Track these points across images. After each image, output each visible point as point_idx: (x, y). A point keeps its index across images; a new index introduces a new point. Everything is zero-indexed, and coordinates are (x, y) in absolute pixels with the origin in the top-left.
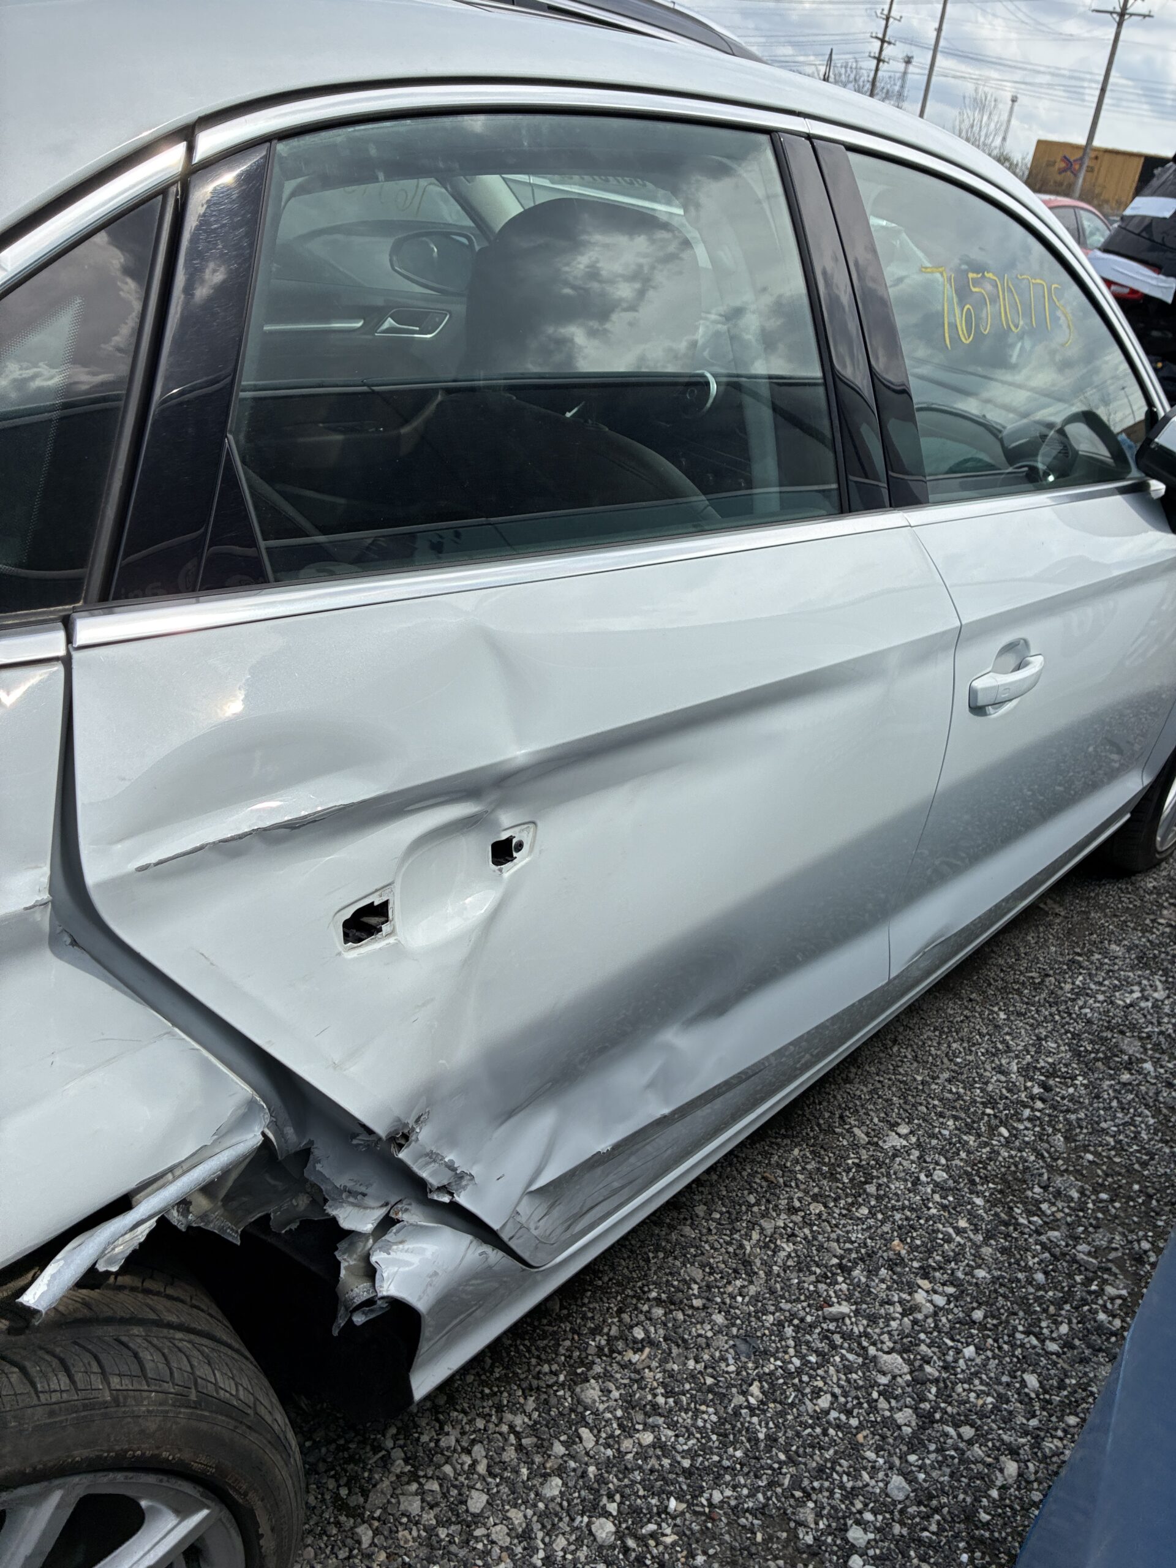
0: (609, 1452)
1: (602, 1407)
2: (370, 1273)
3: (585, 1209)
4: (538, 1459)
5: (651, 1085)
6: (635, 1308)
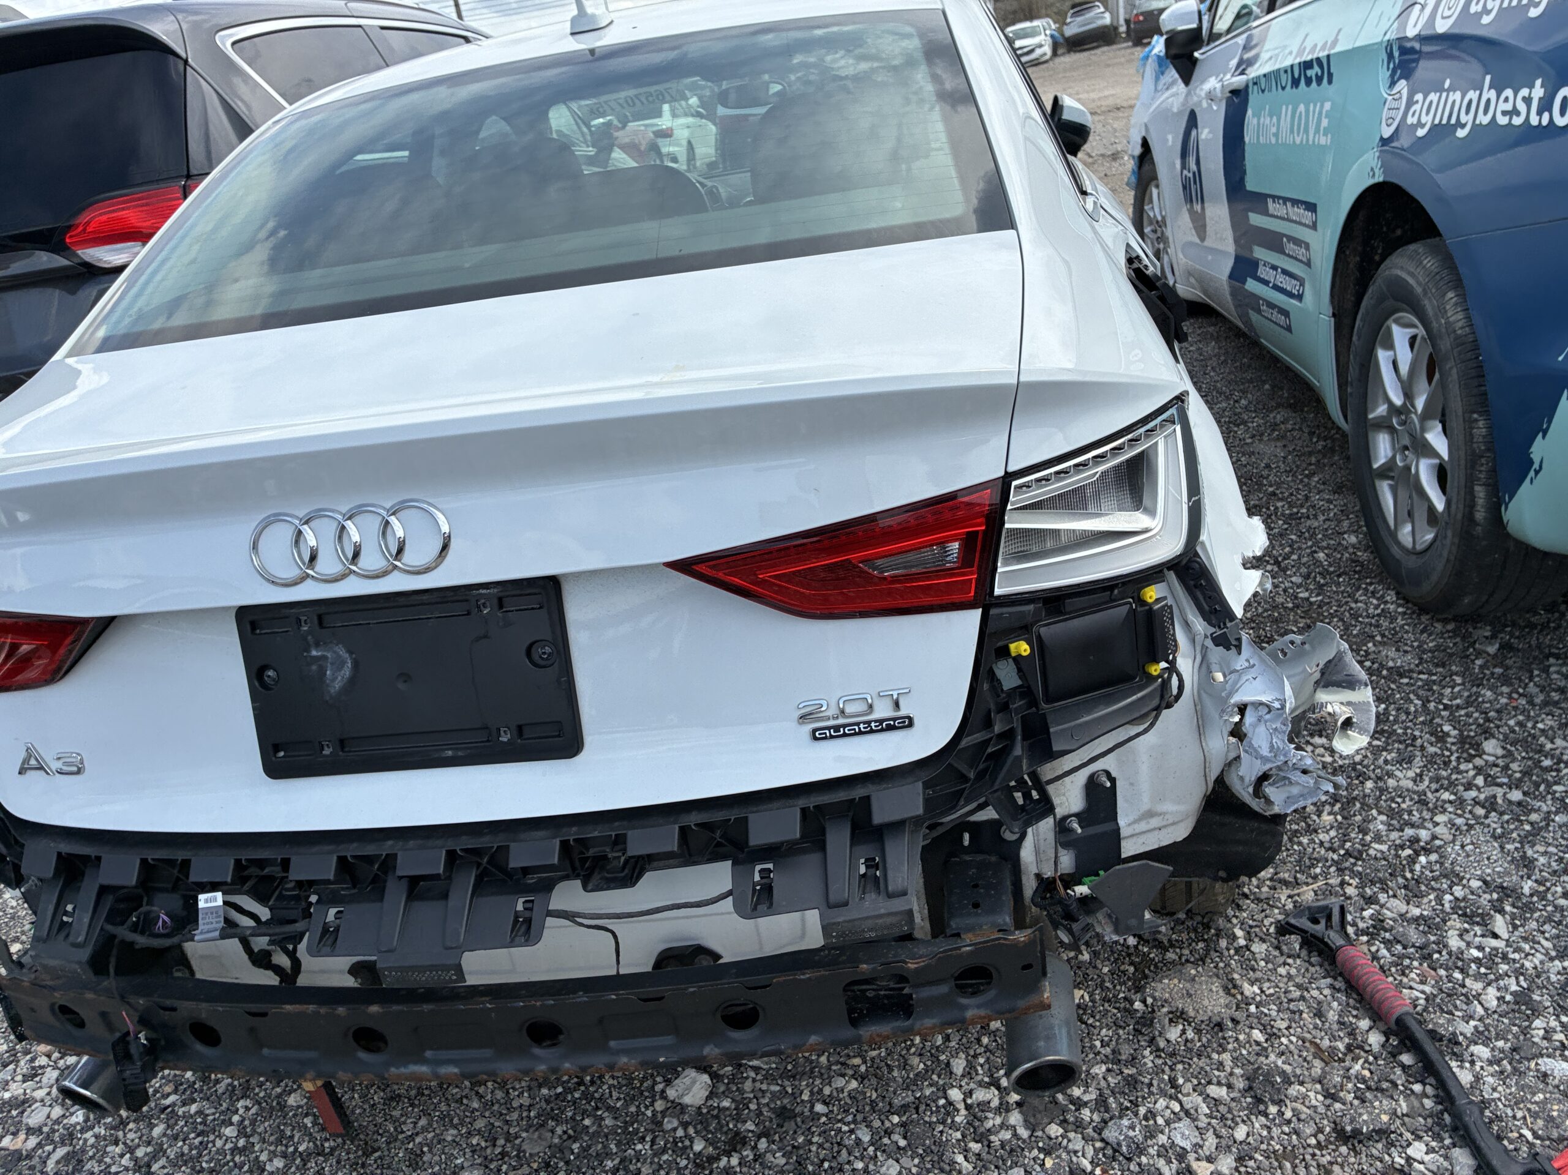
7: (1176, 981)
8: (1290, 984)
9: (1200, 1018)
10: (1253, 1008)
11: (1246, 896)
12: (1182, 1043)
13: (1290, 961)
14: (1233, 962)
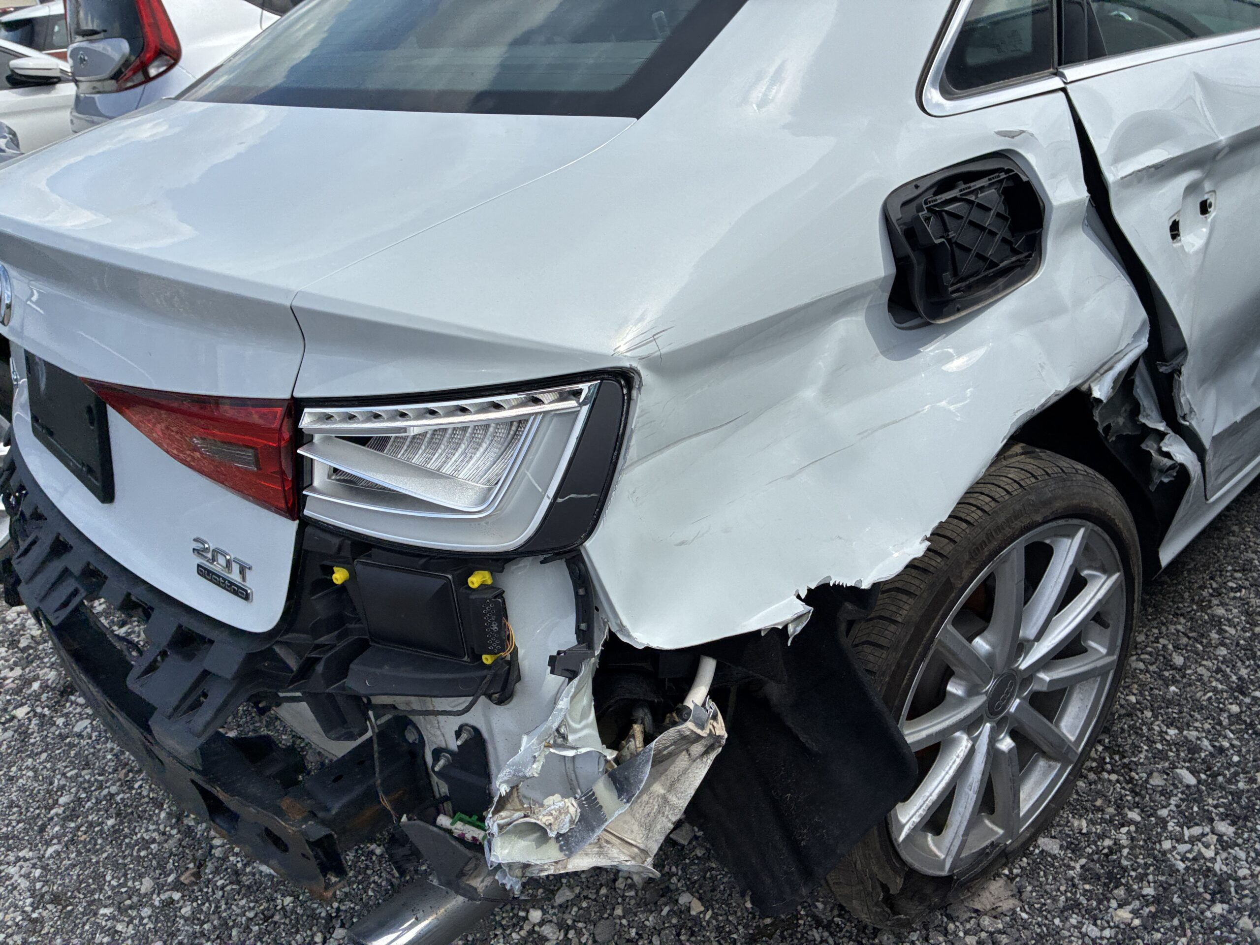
0: (1248, 634)
1: (1230, 617)
2: (1168, 455)
4: (1205, 641)
5: (1254, 384)
6: (1221, 575)
11: (946, 933)
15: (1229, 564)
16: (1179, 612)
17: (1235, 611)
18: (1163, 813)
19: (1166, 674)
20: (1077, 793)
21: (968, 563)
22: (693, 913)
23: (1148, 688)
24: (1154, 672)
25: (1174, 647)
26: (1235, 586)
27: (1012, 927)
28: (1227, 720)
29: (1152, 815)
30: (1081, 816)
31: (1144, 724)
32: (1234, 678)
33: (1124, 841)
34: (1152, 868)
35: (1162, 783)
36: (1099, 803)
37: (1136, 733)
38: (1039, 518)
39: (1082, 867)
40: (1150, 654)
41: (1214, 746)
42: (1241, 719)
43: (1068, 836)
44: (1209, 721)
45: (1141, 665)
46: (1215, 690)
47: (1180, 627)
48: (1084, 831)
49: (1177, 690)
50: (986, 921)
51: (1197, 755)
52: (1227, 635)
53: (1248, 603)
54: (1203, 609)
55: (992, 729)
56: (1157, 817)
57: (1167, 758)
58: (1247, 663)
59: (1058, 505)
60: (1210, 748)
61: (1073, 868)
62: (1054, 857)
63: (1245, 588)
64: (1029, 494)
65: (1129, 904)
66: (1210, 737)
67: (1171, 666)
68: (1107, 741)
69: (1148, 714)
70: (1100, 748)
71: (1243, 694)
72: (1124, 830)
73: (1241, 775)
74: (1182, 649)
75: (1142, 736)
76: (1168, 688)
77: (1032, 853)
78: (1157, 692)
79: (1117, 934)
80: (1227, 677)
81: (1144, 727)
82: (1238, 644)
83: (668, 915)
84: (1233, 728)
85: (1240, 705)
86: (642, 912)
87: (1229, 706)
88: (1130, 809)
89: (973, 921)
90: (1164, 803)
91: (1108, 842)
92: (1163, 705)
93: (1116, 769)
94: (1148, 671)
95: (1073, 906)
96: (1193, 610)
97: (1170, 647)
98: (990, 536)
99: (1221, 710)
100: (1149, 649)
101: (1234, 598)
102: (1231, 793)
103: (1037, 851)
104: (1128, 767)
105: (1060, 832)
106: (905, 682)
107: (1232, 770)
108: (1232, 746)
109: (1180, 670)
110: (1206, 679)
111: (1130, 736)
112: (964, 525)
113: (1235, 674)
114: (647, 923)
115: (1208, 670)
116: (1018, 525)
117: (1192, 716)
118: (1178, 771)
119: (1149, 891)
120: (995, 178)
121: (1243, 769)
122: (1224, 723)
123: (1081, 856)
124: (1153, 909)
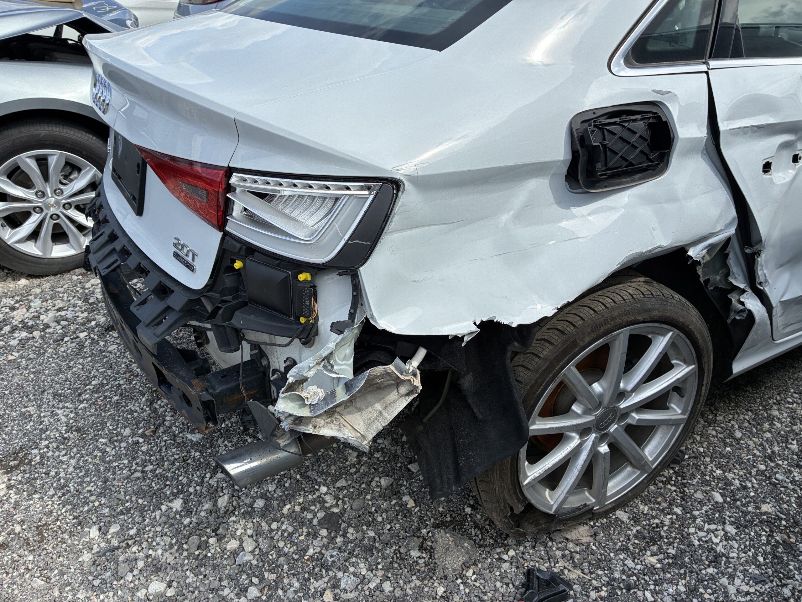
0: (788, 429)
1: (781, 417)
2: (743, 303)
3: (789, 323)
4: (759, 427)
6: (785, 394)
7: (451, 539)
8: (492, 592)
9: (436, 561)
10: (459, 581)
11: (546, 546)
12: (413, 560)
13: (511, 586)
14: (489, 560)
15: (792, 388)
16: (750, 409)
17: (785, 415)
18: (696, 513)
19: (728, 440)
20: (648, 491)
21: (589, 333)
22: (409, 506)
23: (713, 445)
24: (720, 438)
25: (739, 427)
26: (791, 401)
27: (585, 552)
28: (755, 473)
29: (688, 513)
30: (646, 504)
31: (703, 464)
32: (769, 451)
33: (667, 522)
34: (678, 540)
35: (702, 497)
36: (659, 500)
37: (696, 468)
38: (640, 318)
39: (637, 531)
40: (722, 428)
41: (741, 485)
42: (764, 474)
43: (635, 513)
44: (744, 471)
45: (714, 433)
46: (754, 455)
47: (747, 417)
48: (645, 512)
49: (730, 450)
50: (570, 545)
51: (729, 487)
52: (775, 427)
53: (795, 412)
54: (766, 410)
55: (596, 438)
56: (691, 515)
57: (709, 485)
58: (781, 444)
59: (655, 314)
60: (738, 485)
61: (632, 530)
62: (623, 522)
63: (797, 403)
64: (637, 303)
65: (658, 555)
66: (741, 479)
67: (732, 436)
68: (677, 468)
69: (708, 459)
70: (671, 472)
71: (772, 461)
72: (669, 517)
73: (752, 504)
74: (743, 429)
75: (700, 470)
76: (725, 448)
77: (610, 517)
78: (718, 449)
79: (644, 569)
80: (764, 449)
81: (702, 466)
82: (779, 433)
83: (395, 504)
84: (757, 477)
85: (767, 466)
86: (381, 500)
87: (759, 465)
88: (677, 507)
89: (563, 544)
90: (698, 508)
91: (656, 521)
92: (719, 456)
93: (677, 484)
94: (717, 437)
95: (625, 549)
96: (759, 409)
97: (736, 426)
98: (606, 321)
99: (754, 467)
100: (723, 425)
101: (788, 407)
102: (742, 512)
103: (614, 517)
104: (684, 485)
105: (631, 510)
106: (539, 392)
107: (748, 500)
108: (753, 487)
109: (737, 440)
110: (751, 448)
111: (692, 469)
112: (592, 312)
113: (770, 449)
114: (382, 506)
115: (754, 443)
116: (626, 319)
117: (734, 466)
118: (713, 493)
119: (672, 551)
120: (645, 116)
121: (754, 501)
122: (753, 474)
123: (639, 525)
124: (671, 561)
